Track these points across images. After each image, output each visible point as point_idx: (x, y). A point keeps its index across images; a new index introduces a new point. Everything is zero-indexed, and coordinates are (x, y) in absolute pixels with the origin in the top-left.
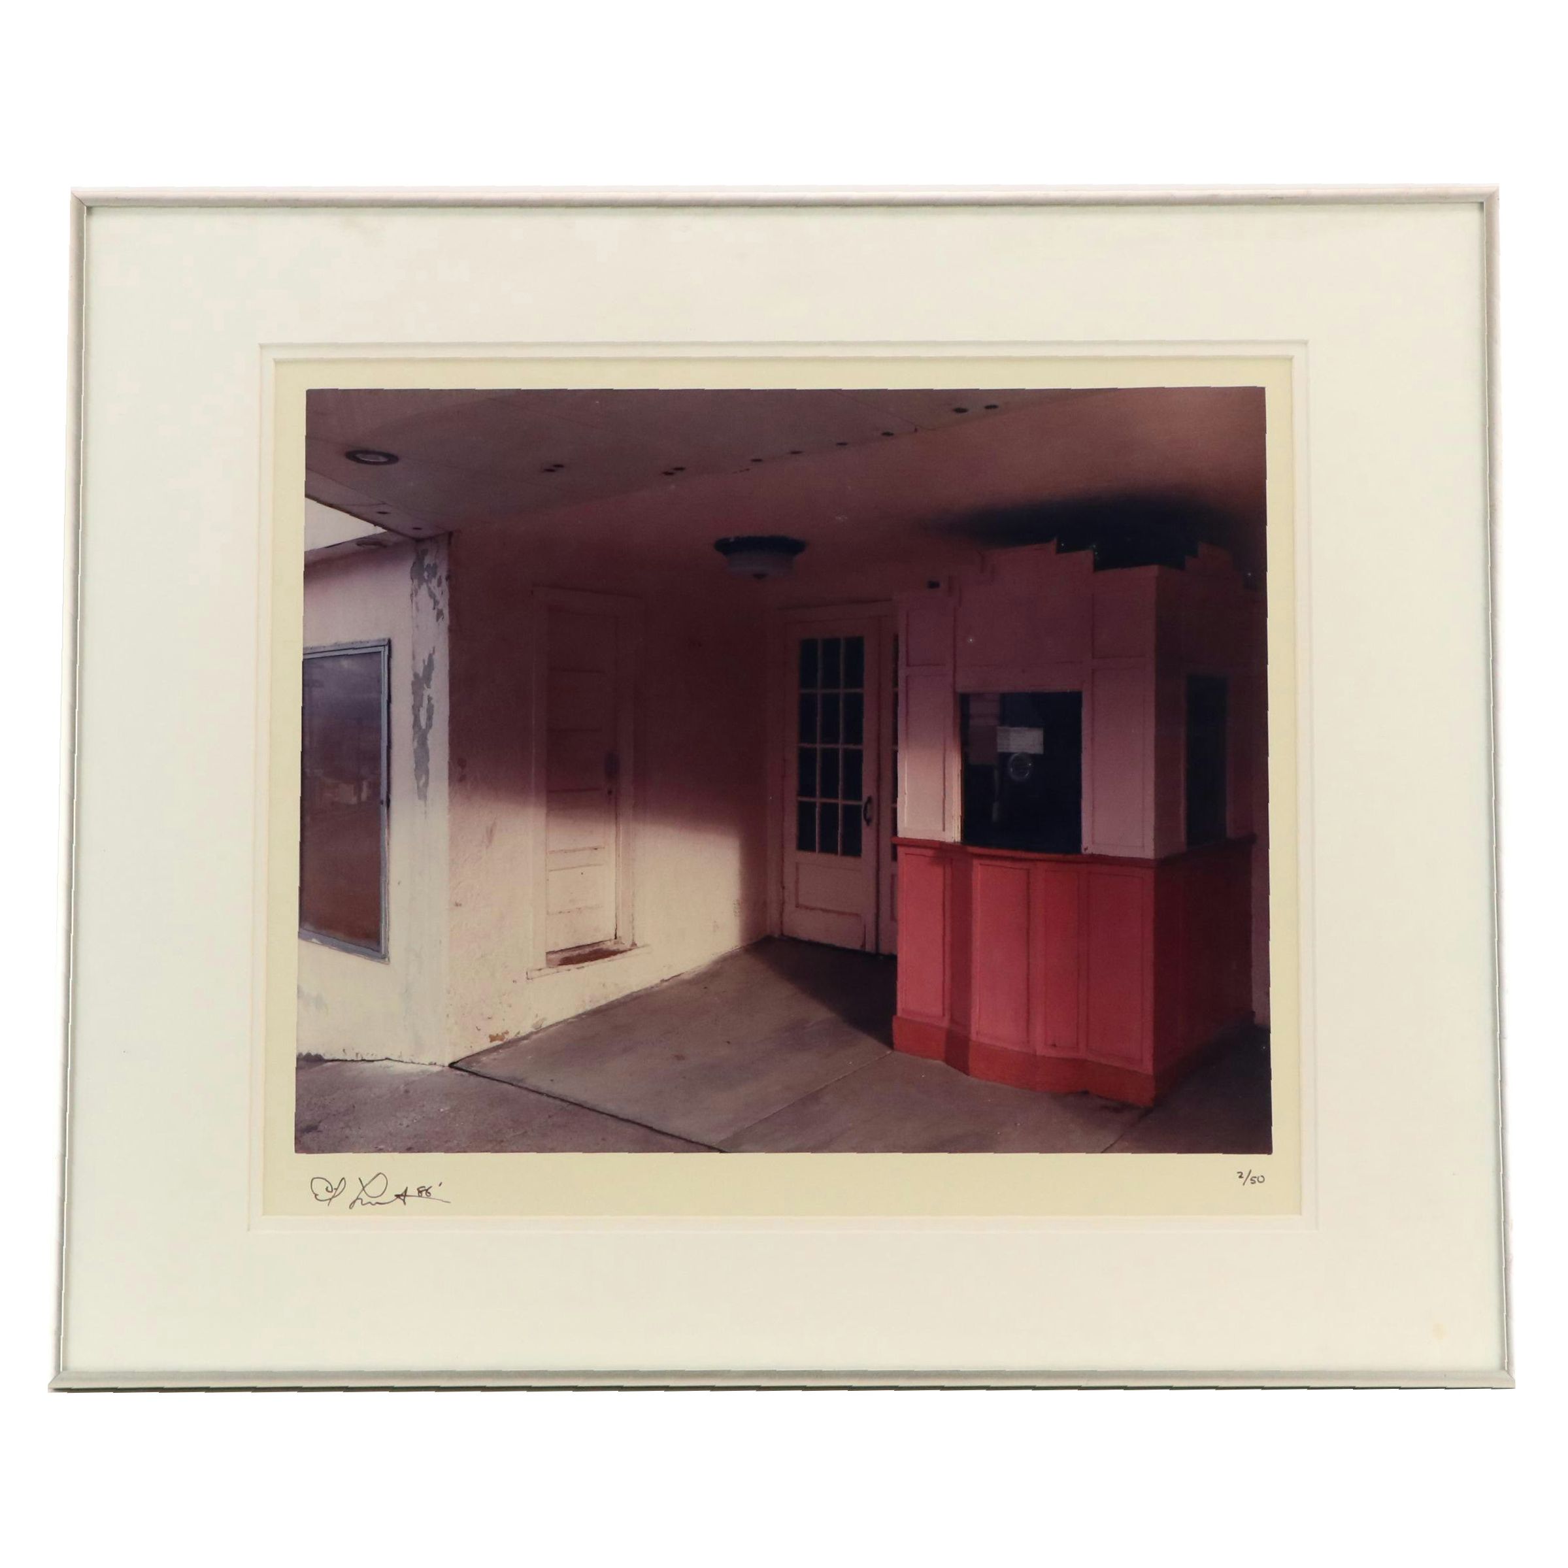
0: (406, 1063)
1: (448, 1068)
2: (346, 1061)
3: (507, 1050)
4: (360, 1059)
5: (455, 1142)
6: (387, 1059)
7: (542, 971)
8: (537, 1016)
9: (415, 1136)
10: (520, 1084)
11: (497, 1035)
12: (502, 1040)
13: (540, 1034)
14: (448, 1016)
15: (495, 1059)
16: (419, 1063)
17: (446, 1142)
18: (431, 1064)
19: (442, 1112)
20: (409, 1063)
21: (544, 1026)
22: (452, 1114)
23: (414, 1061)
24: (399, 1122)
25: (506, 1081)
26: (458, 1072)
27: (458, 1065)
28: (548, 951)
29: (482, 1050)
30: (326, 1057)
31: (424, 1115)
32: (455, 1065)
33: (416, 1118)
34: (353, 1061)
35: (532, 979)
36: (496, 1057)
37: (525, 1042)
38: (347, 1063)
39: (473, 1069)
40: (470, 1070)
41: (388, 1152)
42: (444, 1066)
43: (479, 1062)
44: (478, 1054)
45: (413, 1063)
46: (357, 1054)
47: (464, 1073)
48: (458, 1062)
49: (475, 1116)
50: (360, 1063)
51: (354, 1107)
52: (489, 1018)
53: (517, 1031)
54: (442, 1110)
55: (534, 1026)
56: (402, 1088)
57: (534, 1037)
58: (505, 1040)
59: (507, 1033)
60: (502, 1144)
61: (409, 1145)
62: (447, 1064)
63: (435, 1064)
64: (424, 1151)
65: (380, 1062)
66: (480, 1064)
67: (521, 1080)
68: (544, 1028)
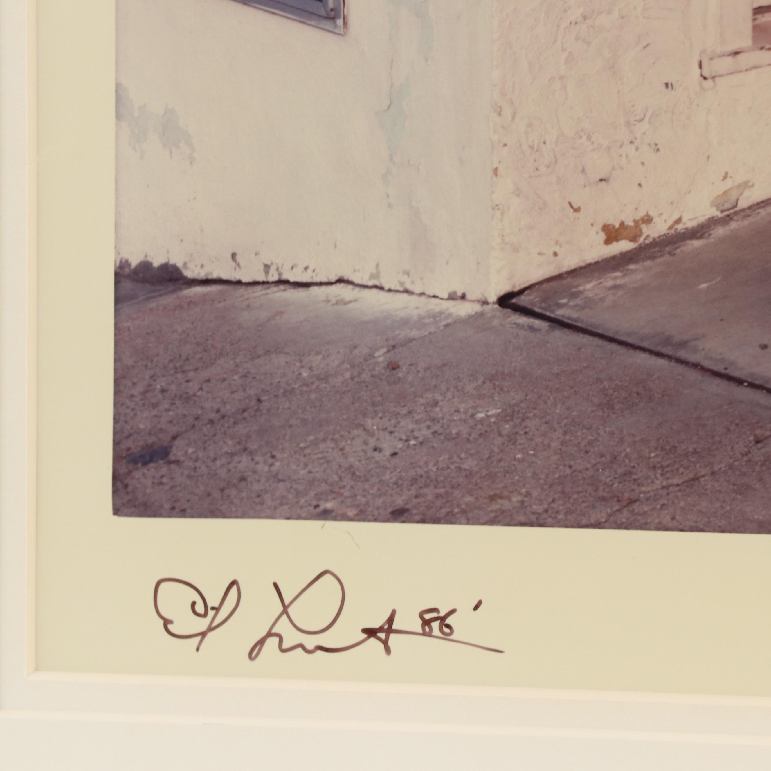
0: (390, 290)
1: (496, 306)
2: (239, 283)
3: (648, 263)
4: (275, 278)
5: (515, 499)
6: (340, 280)
7: (739, 57)
8: (725, 177)
9: (414, 480)
10: (682, 354)
11: (622, 224)
12: (633, 239)
13: (733, 225)
14: (495, 171)
15: (615, 287)
16: (422, 294)
17: (493, 498)
18: (452, 297)
19: (481, 421)
20: (397, 291)
21: (743, 204)
22: (507, 427)
23: (410, 287)
24: (372, 442)
25: (645, 344)
26: (523, 320)
27: (523, 300)
28: (756, 5)
29: (583, 264)
30: (189, 274)
31: (436, 427)
32: (514, 301)
33: (416, 434)
34: (255, 283)
35: (713, 78)
36: (619, 282)
37: (696, 243)
38: (242, 290)
39: (559, 313)
40: (552, 315)
41: (345, 518)
42: (485, 303)
43: (574, 296)
44: (573, 273)
45: (406, 291)
46: (267, 267)
47: (537, 323)
48: (521, 292)
49: (565, 433)
50: (275, 289)
51: (259, 401)
52: (601, 180)
53: (675, 217)
54: (481, 415)
55: (715, 203)
56: (380, 356)
57: (719, 232)
58: (641, 240)
59: (648, 220)
60: (636, 506)
61: (400, 502)
62: (493, 298)
63: (463, 297)
64: (436, 521)
65: (324, 288)
66: (578, 301)
67: (683, 344)
68: (743, 210)
